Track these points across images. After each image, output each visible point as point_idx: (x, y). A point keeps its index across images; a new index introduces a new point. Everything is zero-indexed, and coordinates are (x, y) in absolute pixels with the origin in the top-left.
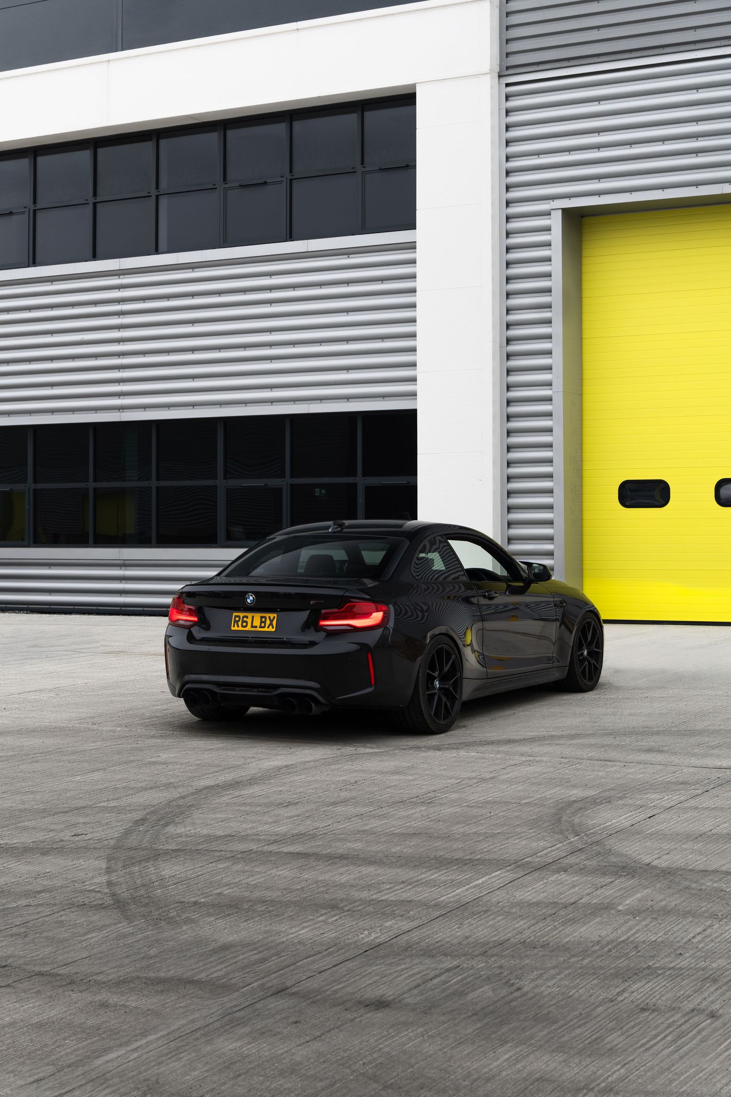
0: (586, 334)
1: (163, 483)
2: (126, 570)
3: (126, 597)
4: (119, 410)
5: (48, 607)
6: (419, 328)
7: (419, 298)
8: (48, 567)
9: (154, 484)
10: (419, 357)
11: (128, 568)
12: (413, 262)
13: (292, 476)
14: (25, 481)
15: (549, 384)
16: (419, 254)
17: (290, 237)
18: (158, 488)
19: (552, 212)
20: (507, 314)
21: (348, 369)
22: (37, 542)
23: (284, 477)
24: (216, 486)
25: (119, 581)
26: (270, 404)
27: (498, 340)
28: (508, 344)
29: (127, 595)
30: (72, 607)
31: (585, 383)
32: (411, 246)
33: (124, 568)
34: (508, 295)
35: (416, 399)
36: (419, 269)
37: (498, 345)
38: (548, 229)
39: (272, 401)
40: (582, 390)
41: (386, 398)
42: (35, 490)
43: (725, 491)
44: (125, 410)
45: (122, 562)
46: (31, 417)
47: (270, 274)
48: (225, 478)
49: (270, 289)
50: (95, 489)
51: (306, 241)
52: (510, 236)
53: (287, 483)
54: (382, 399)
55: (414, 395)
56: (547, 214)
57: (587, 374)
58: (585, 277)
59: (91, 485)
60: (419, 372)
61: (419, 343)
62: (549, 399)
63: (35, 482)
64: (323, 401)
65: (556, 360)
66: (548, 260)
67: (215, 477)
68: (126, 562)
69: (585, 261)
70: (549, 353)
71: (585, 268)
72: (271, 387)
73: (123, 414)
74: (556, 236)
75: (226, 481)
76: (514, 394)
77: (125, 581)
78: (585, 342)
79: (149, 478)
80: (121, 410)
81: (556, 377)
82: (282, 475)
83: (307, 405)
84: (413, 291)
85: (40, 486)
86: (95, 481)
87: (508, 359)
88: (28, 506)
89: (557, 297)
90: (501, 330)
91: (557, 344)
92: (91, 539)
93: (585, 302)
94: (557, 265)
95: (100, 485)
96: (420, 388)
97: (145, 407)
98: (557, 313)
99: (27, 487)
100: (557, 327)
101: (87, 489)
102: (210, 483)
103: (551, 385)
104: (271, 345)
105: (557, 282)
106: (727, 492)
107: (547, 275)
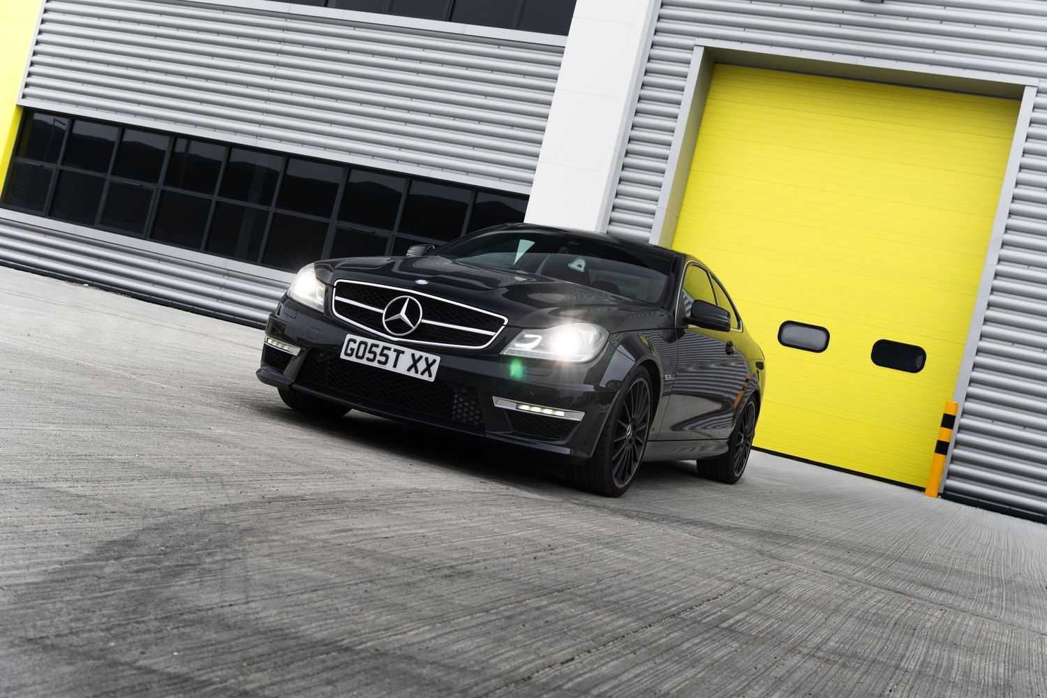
0: (694, 166)
1: (281, 211)
2: (228, 279)
3: (222, 303)
4: (257, 136)
5: (148, 296)
6: (549, 125)
7: (555, 99)
8: (157, 261)
9: (272, 209)
10: (543, 151)
11: (230, 278)
12: (558, 65)
13: (399, 231)
14: (155, 181)
15: (655, 200)
16: (565, 60)
17: (450, 19)
18: (275, 214)
19: (695, 48)
20: (632, 129)
21: (474, 146)
22: (153, 237)
23: (392, 230)
24: (328, 224)
25: (219, 288)
26: (395, 161)
27: (618, 150)
28: (626, 156)
29: (224, 302)
30: (170, 301)
31: (684, 209)
32: (560, 50)
33: (227, 277)
34: (637, 112)
35: (531, 186)
36: (562, 73)
37: (617, 155)
38: (688, 62)
39: (398, 160)
40: (679, 214)
41: (503, 180)
42: (163, 192)
44: (262, 138)
45: (226, 271)
47: (424, 47)
48: (338, 219)
49: (421, 60)
50: (217, 202)
51: (463, 25)
52: (651, 61)
53: (393, 236)
54: (499, 179)
55: (530, 182)
56: (691, 49)
57: (686, 202)
58: (705, 116)
59: (215, 198)
60: (540, 164)
61: (546, 138)
62: (652, 213)
63: (165, 184)
64: (444, 169)
65: (668, 180)
67: (330, 217)
68: (229, 272)
69: (709, 101)
70: (661, 172)
71: (708, 108)
72: (400, 147)
73: (261, 141)
74: (694, 70)
75: (338, 222)
76: (621, 201)
77: (224, 289)
78: (692, 173)
79: (270, 204)
81: (664, 195)
82: (391, 228)
83: (429, 170)
84: (552, 90)
85: (168, 189)
86: (220, 194)
87: (623, 169)
88: (154, 203)
89: (681, 125)
90: (623, 142)
91: (671, 167)
92: (203, 245)
93: (701, 137)
94: (687, 97)
95: (224, 200)
96: (537, 177)
97: (281, 139)
98: (677, 140)
99: (157, 187)
100: (674, 152)
101: (211, 201)
102: (324, 220)
103: (657, 201)
104: (409, 109)
105: (684, 112)
106: (789, 333)
107: (678, 103)
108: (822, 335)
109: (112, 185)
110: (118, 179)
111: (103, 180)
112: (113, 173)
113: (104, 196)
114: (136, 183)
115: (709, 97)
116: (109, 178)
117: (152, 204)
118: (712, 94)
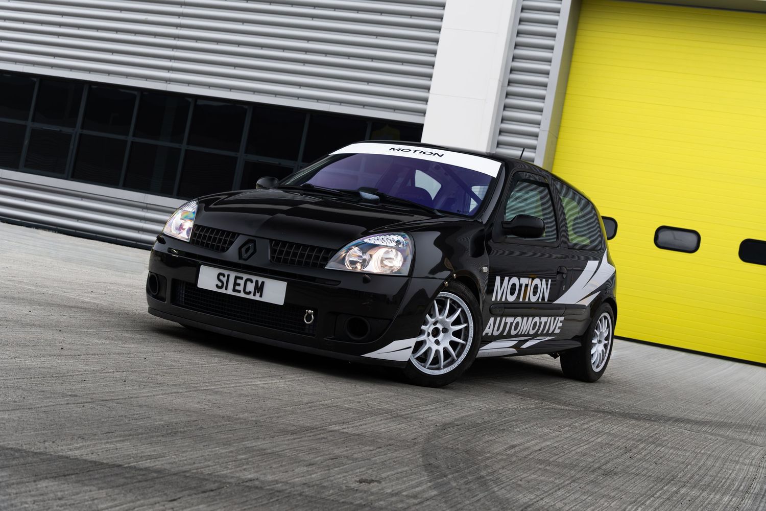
0: (569, 90)
1: (192, 148)
2: (147, 212)
3: (143, 234)
4: (166, 81)
5: (74, 231)
6: (438, 59)
7: (442, 36)
8: (80, 199)
9: (184, 147)
10: (434, 84)
11: (149, 211)
12: (443, 5)
13: (303, 161)
14: (73, 125)
15: (538, 123)
18: (186, 151)
20: (513, 60)
21: (368, 81)
22: (76, 176)
23: (297, 160)
24: (237, 158)
25: (139, 220)
26: (297, 98)
27: (502, 80)
28: (508, 85)
29: (144, 233)
30: (95, 235)
31: (562, 129)
33: (146, 210)
34: (516, 45)
35: (425, 116)
36: (447, 12)
37: (501, 84)
39: (299, 97)
40: (558, 134)
41: (396, 111)
42: (81, 135)
43: (663, 236)
44: (171, 83)
45: (145, 205)
46: (89, 75)
48: (246, 152)
50: (132, 142)
53: (298, 165)
54: (393, 110)
55: (423, 113)
57: (564, 123)
58: (577, 45)
60: (431, 96)
61: (435, 71)
62: (536, 136)
63: (83, 127)
64: (342, 104)
65: (548, 105)
66: (556, 23)
67: (237, 150)
68: (148, 205)
69: (579, 32)
70: (542, 98)
71: (578, 39)
72: (300, 85)
73: (169, 85)
74: (565, 5)
75: (246, 155)
76: (506, 126)
77: (143, 221)
78: (567, 97)
79: (181, 142)
80: (168, 82)
81: (546, 119)
82: (295, 158)
83: (329, 105)
84: (438, 29)
85: (86, 132)
86: (135, 135)
87: (506, 97)
88: (73, 146)
89: (557, 55)
90: (505, 73)
91: (550, 94)
92: (121, 182)
93: (573, 64)
94: (561, 30)
95: (138, 140)
96: (430, 108)
97: (189, 83)
98: (555, 68)
99: (75, 131)
100: (553, 80)
101: (126, 141)
102: (232, 154)
103: (539, 124)
104: (307, 51)
105: (559, 44)
106: (665, 236)
107: (553, 36)
108: (693, 238)
109: (34, 132)
110: (38, 126)
111: (25, 127)
112: (33, 120)
113: (26, 142)
114: (56, 128)
115: (579, 28)
116: (30, 124)
117: (71, 147)
118: (581, 26)
